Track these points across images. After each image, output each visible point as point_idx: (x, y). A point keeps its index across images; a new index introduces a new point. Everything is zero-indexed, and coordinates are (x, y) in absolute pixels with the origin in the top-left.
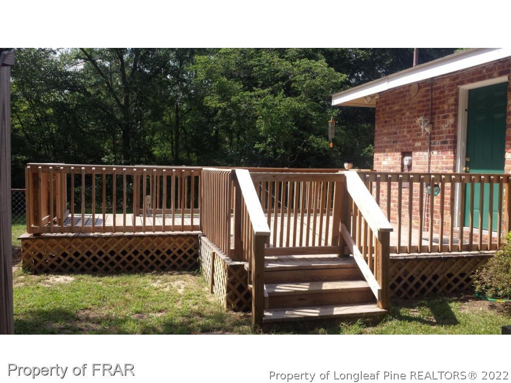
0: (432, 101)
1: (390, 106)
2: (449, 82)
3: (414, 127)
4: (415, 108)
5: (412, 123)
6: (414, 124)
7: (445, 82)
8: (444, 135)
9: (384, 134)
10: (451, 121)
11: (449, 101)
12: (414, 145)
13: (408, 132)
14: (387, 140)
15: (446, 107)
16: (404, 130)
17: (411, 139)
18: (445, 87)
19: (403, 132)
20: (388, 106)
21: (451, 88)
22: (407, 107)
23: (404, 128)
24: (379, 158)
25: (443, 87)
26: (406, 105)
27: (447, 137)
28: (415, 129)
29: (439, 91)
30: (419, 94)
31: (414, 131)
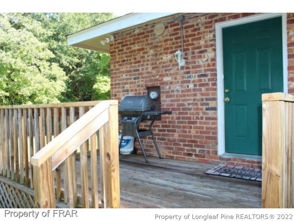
0: (183, 38)
1: (129, 46)
2: (205, 20)
3: (160, 63)
4: (161, 46)
5: (158, 60)
6: (161, 61)
7: (199, 20)
8: (202, 69)
9: (123, 72)
10: (210, 55)
11: (205, 37)
12: (162, 80)
13: (153, 68)
14: (127, 77)
15: (202, 42)
16: (148, 66)
17: (158, 75)
18: (200, 25)
19: (147, 69)
20: (126, 47)
21: (208, 25)
22: (150, 46)
23: (147, 65)
24: (117, 94)
25: (197, 25)
26: (149, 44)
27: (206, 70)
28: (162, 65)
29: (192, 28)
30: (166, 33)
31: (160, 67)
